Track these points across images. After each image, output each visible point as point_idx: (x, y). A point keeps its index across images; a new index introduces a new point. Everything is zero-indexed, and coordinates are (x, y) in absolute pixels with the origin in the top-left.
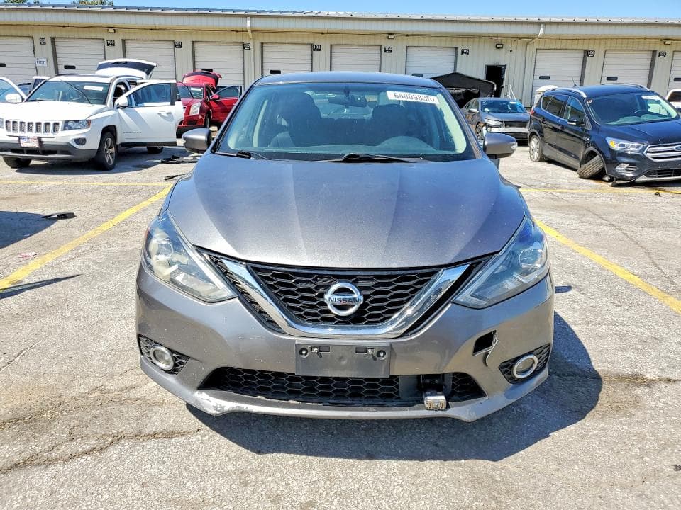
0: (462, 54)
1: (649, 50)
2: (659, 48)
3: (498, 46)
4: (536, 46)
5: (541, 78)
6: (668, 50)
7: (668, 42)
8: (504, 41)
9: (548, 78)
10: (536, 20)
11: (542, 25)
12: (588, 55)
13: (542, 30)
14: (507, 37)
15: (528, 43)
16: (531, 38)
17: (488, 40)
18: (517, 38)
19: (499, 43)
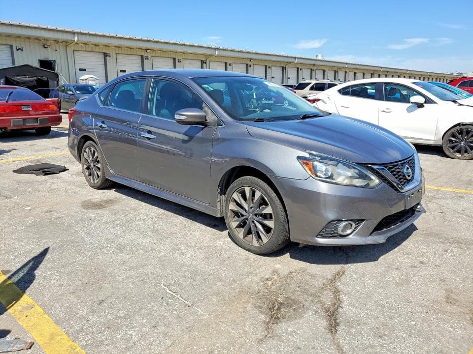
0: (17, 50)
1: (139, 55)
2: (145, 54)
3: (46, 46)
4: (73, 48)
5: (80, 70)
6: (149, 55)
7: (148, 51)
8: (48, 43)
9: (85, 70)
10: (71, 30)
11: (76, 34)
12: (107, 56)
13: (76, 38)
14: (51, 40)
15: (67, 46)
16: (69, 43)
17: (36, 41)
18: (58, 42)
19: (45, 44)
